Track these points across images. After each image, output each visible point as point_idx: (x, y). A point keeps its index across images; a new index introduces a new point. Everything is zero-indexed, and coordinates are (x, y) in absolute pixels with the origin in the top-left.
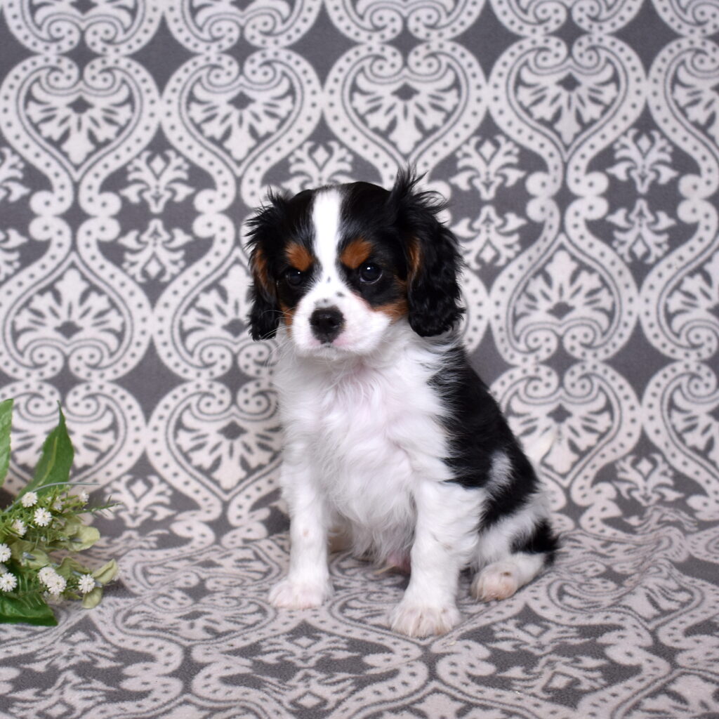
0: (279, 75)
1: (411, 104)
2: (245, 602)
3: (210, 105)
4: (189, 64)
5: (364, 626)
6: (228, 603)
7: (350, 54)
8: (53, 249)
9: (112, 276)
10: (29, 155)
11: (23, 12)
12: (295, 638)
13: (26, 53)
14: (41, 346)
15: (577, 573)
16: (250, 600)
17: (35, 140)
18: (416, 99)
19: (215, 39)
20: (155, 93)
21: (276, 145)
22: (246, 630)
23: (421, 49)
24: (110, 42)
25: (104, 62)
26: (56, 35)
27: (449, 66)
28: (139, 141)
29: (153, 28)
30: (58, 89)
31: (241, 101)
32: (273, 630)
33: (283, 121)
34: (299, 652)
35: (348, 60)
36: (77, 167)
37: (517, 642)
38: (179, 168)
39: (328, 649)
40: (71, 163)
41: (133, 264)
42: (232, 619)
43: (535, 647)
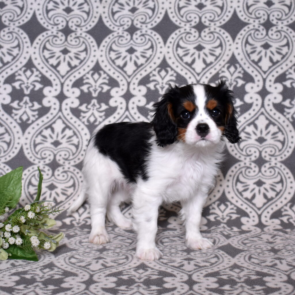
0: (147, 40)
1: (201, 53)
2: (121, 254)
3: (118, 52)
4: (110, 36)
5: (167, 266)
6: (114, 254)
7: (177, 32)
8: (52, 111)
9: (75, 122)
10: (43, 71)
11: (43, 12)
12: (137, 270)
13: (44, 30)
14: (45, 150)
15: (259, 248)
16: (123, 254)
17: (46, 65)
18: (204, 51)
19: (122, 25)
20: (96, 47)
21: (145, 69)
22: (118, 266)
23: (207, 30)
24: (78, 26)
25: (76, 34)
26: (57, 23)
27: (218, 38)
28: (88, 66)
29: (96, 20)
30: (56, 45)
31: (131, 51)
32: (130, 266)
33: (148, 59)
34: (138, 275)
35: (176, 34)
36: (63, 77)
37: (230, 276)
38: (105, 78)
39: (150, 275)
40: (61, 75)
41: (84, 117)
42: (114, 261)
43: (237, 278)
